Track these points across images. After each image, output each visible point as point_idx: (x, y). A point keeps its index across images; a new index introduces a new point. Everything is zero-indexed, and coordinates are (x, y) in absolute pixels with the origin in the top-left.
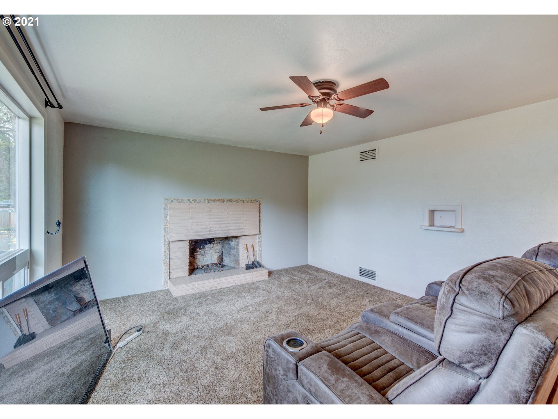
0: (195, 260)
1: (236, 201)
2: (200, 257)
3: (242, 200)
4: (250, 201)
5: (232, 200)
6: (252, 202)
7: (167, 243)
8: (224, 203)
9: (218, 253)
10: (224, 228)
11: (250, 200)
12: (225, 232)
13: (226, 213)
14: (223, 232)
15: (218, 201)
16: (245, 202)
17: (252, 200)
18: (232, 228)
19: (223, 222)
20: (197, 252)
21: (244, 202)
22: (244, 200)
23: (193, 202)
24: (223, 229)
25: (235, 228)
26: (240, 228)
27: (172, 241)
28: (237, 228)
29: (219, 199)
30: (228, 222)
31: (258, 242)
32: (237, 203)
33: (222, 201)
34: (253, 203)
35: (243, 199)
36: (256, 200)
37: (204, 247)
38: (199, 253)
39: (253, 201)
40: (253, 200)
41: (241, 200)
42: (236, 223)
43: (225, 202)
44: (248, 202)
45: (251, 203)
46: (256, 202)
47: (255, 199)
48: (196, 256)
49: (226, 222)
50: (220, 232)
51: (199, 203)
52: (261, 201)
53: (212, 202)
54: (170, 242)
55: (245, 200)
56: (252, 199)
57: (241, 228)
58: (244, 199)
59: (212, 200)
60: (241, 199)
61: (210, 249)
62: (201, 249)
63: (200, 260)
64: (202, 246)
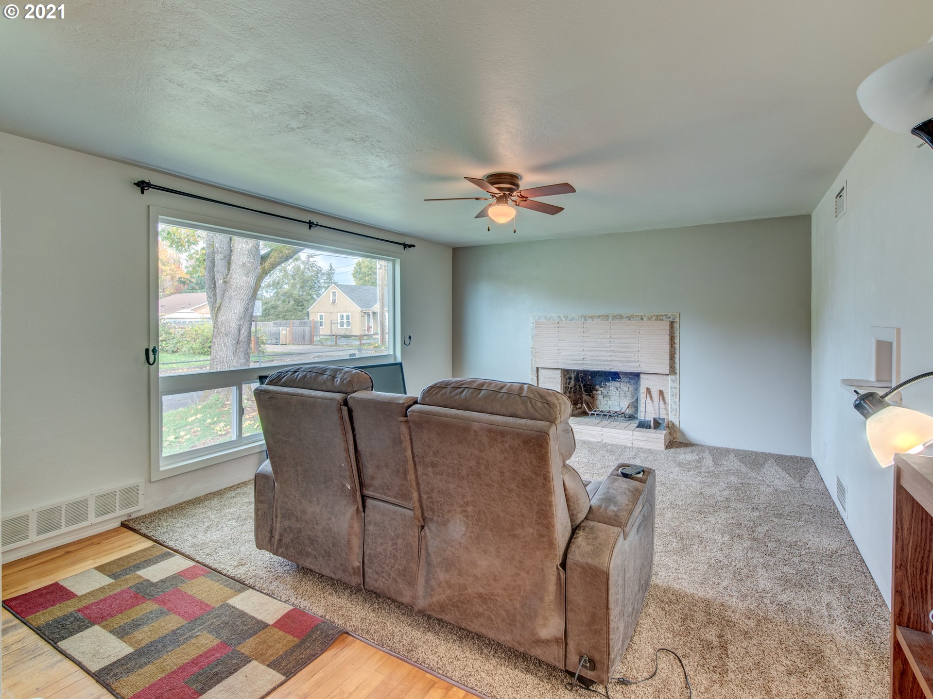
0: (595, 402)
1: (628, 317)
2: (602, 398)
3: (639, 316)
4: (654, 318)
5: (621, 316)
6: (658, 318)
7: (535, 369)
8: (607, 320)
9: (630, 398)
10: (605, 358)
11: (655, 315)
12: (606, 363)
13: (608, 336)
14: (602, 363)
15: (598, 317)
16: (645, 318)
17: (657, 316)
18: (618, 359)
19: (603, 349)
20: (597, 391)
21: (642, 319)
22: (642, 316)
23: (564, 319)
24: (603, 359)
25: (622, 359)
26: (631, 359)
27: (541, 368)
28: (626, 359)
29: (600, 314)
30: (611, 349)
31: (671, 387)
32: (631, 320)
33: (606, 317)
34: (661, 320)
35: (640, 314)
36: (666, 315)
37: (606, 385)
38: (599, 392)
39: (661, 318)
40: (661, 316)
41: (637, 316)
42: (624, 352)
43: (610, 319)
44: (649, 319)
45: (656, 320)
46: (667, 318)
47: (664, 314)
48: (596, 396)
49: (608, 349)
50: (599, 362)
51: (571, 320)
52: (678, 316)
53: (589, 320)
54: (540, 369)
55: (645, 316)
56: (658, 314)
57: (634, 359)
58: (642, 314)
59: (589, 317)
60: (636, 314)
61: (615, 390)
62: (602, 387)
63: (602, 403)
64: (602, 383)
